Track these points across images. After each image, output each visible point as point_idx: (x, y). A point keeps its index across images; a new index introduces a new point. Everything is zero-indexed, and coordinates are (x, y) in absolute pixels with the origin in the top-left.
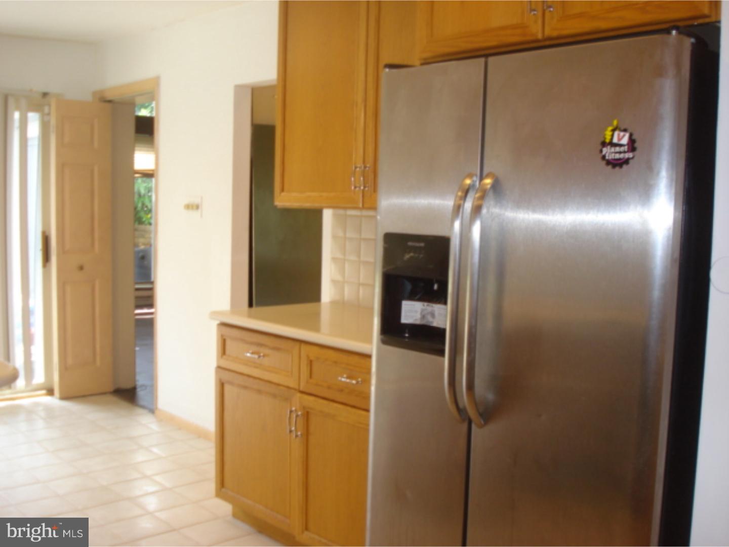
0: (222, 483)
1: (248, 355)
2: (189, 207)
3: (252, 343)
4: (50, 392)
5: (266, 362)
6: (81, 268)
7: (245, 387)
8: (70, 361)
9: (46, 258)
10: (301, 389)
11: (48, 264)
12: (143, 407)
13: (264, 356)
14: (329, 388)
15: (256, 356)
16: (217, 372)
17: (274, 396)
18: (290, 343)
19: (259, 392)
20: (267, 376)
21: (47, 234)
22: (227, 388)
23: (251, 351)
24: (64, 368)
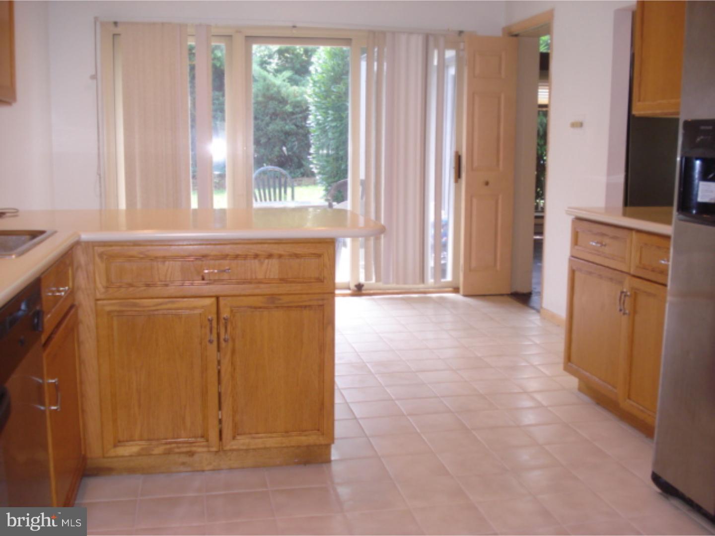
0: (569, 358)
1: (594, 244)
2: (574, 125)
3: (597, 234)
4: (456, 290)
5: (606, 250)
6: (487, 183)
7: (590, 273)
8: (474, 264)
9: (458, 175)
10: (632, 272)
11: (459, 180)
12: (533, 308)
13: (605, 245)
14: (653, 270)
15: (599, 245)
16: (570, 260)
17: (611, 279)
18: (626, 232)
19: (600, 276)
20: (607, 262)
21: (460, 154)
22: (577, 274)
23: (596, 242)
24: (469, 270)
